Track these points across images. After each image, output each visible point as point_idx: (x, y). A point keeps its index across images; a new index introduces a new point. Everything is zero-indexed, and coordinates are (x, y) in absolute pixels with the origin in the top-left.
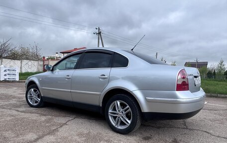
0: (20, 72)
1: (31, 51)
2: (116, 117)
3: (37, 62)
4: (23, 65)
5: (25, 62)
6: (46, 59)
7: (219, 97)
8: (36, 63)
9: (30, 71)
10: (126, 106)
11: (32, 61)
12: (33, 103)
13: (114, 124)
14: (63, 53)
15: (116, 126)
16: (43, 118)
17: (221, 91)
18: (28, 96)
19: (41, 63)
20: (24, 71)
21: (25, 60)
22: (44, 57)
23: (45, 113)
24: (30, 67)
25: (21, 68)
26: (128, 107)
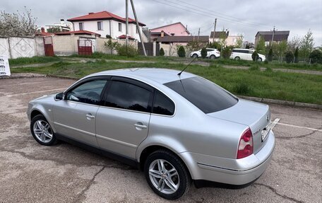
0: (9, 57)
1: (20, 20)
2: (160, 179)
3: (33, 40)
4: (12, 47)
5: (14, 40)
6: (46, 31)
7: (297, 107)
8: (32, 42)
9: (24, 55)
10: (172, 168)
11: (26, 39)
12: (43, 139)
13: (156, 186)
14: (72, 21)
15: (159, 189)
16: (62, 170)
17: (301, 97)
18: (35, 130)
19: (41, 42)
20: (15, 57)
21: (14, 38)
22: (43, 29)
23: (62, 158)
24: (24, 49)
25: (10, 51)
26: (174, 169)
